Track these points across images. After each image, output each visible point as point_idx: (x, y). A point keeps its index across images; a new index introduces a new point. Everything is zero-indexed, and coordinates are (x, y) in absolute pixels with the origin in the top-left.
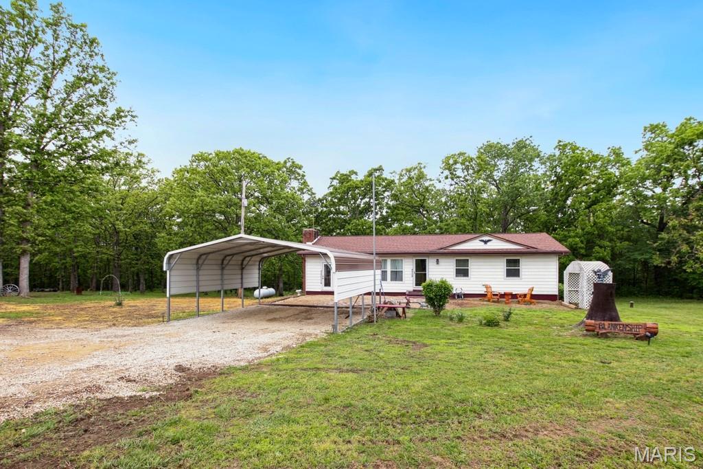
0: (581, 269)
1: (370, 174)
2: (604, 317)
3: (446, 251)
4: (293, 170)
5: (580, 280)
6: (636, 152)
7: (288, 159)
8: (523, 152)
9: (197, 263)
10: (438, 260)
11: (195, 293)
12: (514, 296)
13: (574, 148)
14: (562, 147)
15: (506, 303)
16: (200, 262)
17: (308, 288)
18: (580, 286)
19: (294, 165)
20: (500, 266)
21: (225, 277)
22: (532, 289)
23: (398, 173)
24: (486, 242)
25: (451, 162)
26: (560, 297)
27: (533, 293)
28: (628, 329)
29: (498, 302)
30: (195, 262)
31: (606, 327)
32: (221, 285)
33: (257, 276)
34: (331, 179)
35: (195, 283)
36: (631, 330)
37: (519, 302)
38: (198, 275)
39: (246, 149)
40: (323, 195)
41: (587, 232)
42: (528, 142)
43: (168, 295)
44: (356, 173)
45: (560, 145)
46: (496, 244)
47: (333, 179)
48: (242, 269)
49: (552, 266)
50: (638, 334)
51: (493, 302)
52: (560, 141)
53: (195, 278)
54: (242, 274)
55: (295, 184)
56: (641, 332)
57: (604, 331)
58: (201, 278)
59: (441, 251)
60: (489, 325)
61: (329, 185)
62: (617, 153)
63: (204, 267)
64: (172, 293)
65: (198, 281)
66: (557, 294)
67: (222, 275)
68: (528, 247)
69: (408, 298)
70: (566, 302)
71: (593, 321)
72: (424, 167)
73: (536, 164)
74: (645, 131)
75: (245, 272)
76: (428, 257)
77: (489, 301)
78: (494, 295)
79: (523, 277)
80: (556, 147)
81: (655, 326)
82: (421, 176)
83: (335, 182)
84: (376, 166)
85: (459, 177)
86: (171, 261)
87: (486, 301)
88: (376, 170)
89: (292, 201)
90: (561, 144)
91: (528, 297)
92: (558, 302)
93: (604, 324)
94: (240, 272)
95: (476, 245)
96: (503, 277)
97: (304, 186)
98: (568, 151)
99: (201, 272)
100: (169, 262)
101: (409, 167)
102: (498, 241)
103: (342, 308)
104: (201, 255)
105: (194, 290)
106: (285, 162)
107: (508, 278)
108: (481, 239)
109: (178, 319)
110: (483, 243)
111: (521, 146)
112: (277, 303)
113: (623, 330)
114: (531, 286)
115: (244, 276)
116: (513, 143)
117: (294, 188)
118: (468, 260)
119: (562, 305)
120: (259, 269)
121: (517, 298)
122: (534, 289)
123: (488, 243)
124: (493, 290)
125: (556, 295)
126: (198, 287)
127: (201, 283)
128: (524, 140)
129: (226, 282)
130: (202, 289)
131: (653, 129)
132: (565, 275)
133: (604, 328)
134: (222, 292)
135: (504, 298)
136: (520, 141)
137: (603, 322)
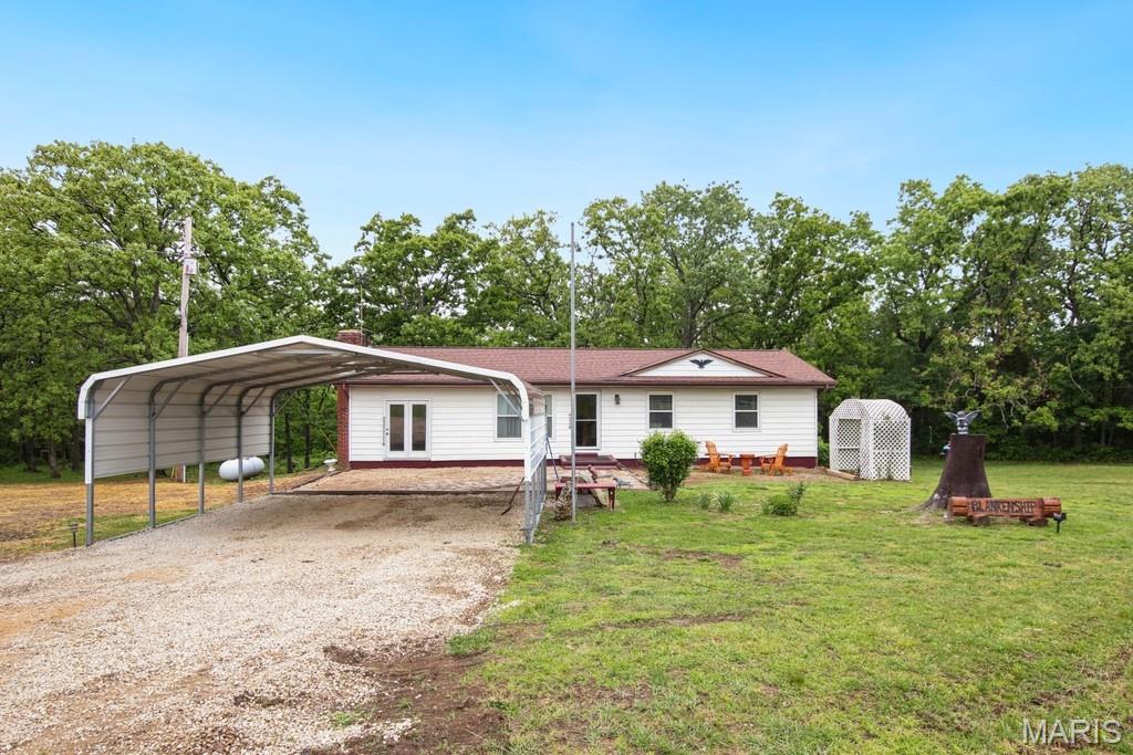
0: (863, 412)
1: (451, 227)
2: (971, 491)
3: (634, 379)
4: (279, 203)
5: (863, 431)
6: (889, 223)
7: (271, 178)
8: (722, 207)
9: (151, 402)
10: (617, 396)
11: (146, 475)
12: (756, 461)
13: (799, 209)
14: (782, 205)
15: (744, 474)
16: (159, 398)
17: (354, 456)
18: (863, 440)
19: (279, 192)
20: (726, 407)
21: (208, 434)
22: (785, 448)
23: (500, 227)
24: (701, 364)
25: (603, 213)
26: (821, 461)
27: (788, 454)
28: (1016, 508)
29: (728, 472)
30: (145, 397)
31: (984, 507)
32: (200, 451)
33: (266, 430)
34: (365, 229)
35: (145, 450)
36: (1021, 510)
37: (763, 472)
38: (152, 430)
39: (173, 146)
40: (343, 263)
41: (826, 350)
42: (731, 191)
43: (88, 480)
44: (417, 222)
45: (779, 201)
46: (719, 369)
47: (368, 229)
48: (240, 415)
49: (808, 407)
50: (1031, 517)
51: (723, 472)
52: (779, 195)
53: (144, 437)
54: (239, 427)
55: (281, 235)
56: (1035, 513)
57: (982, 515)
58: (159, 436)
59: (626, 379)
60: (782, 514)
61: (359, 240)
62: (862, 223)
63: (168, 411)
64: (98, 474)
65: (152, 443)
66: (816, 455)
67: (201, 428)
68: (771, 374)
69: (593, 468)
70: (834, 467)
71: (964, 499)
72: (551, 220)
73: (745, 230)
74: (902, 189)
75: (245, 420)
76: (600, 390)
77: (713, 471)
78: (723, 460)
79: (763, 426)
80: (774, 203)
81: (1056, 502)
82: (543, 238)
83: (371, 237)
84: (461, 212)
85: (613, 244)
86: (97, 397)
87: (708, 471)
88: (460, 218)
89: (287, 271)
90: (782, 198)
91: (779, 463)
92: (817, 469)
93: (980, 503)
94: (233, 421)
95: (684, 369)
96: (730, 427)
97: (304, 241)
98: (789, 212)
99: (159, 423)
100: (90, 401)
101: (519, 217)
102: (725, 363)
103: (465, 493)
104: (161, 384)
105: (143, 466)
106: (262, 185)
107: (739, 429)
108: (693, 358)
109: (111, 536)
110: (696, 366)
111: (720, 196)
112: (302, 488)
113: (1008, 511)
114: (783, 443)
115: (245, 431)
116: (708, 191)
117: (276, 243)
118: (671, 396)
119: (826, 473)
120: (271, 415)
121: (759, 464)
122: (789, 448)
123: (706, 366)
124: (719, 450)
125: (814, 458)
126: (152, 456)
127: (159, 449)
128: (726, 186)
129: (208, 444)
130: (160, 465)
131: (914, 187)
132: (830, 422)
133: (979, 509)
134: (201, 467)
135: (740, 465)
136: (720, 188)
137: (977, 500)
